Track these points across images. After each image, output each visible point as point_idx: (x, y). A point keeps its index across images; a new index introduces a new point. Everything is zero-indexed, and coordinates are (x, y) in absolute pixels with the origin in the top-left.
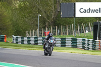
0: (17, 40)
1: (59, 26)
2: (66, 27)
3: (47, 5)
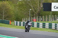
0: (17, 24)
1: (42, 16)
2: (46, 17)
3: (35, 4)
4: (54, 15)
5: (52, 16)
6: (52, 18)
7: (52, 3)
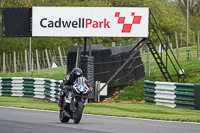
4: (41, 49)
5: (34, 53)
6: (35, 62)
7: (34, 8)
